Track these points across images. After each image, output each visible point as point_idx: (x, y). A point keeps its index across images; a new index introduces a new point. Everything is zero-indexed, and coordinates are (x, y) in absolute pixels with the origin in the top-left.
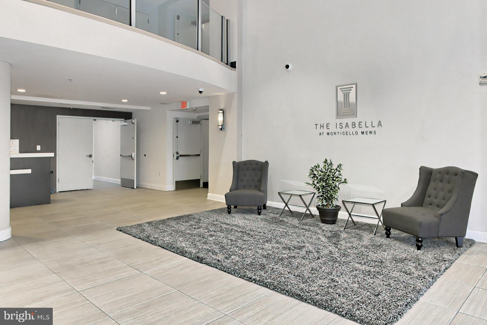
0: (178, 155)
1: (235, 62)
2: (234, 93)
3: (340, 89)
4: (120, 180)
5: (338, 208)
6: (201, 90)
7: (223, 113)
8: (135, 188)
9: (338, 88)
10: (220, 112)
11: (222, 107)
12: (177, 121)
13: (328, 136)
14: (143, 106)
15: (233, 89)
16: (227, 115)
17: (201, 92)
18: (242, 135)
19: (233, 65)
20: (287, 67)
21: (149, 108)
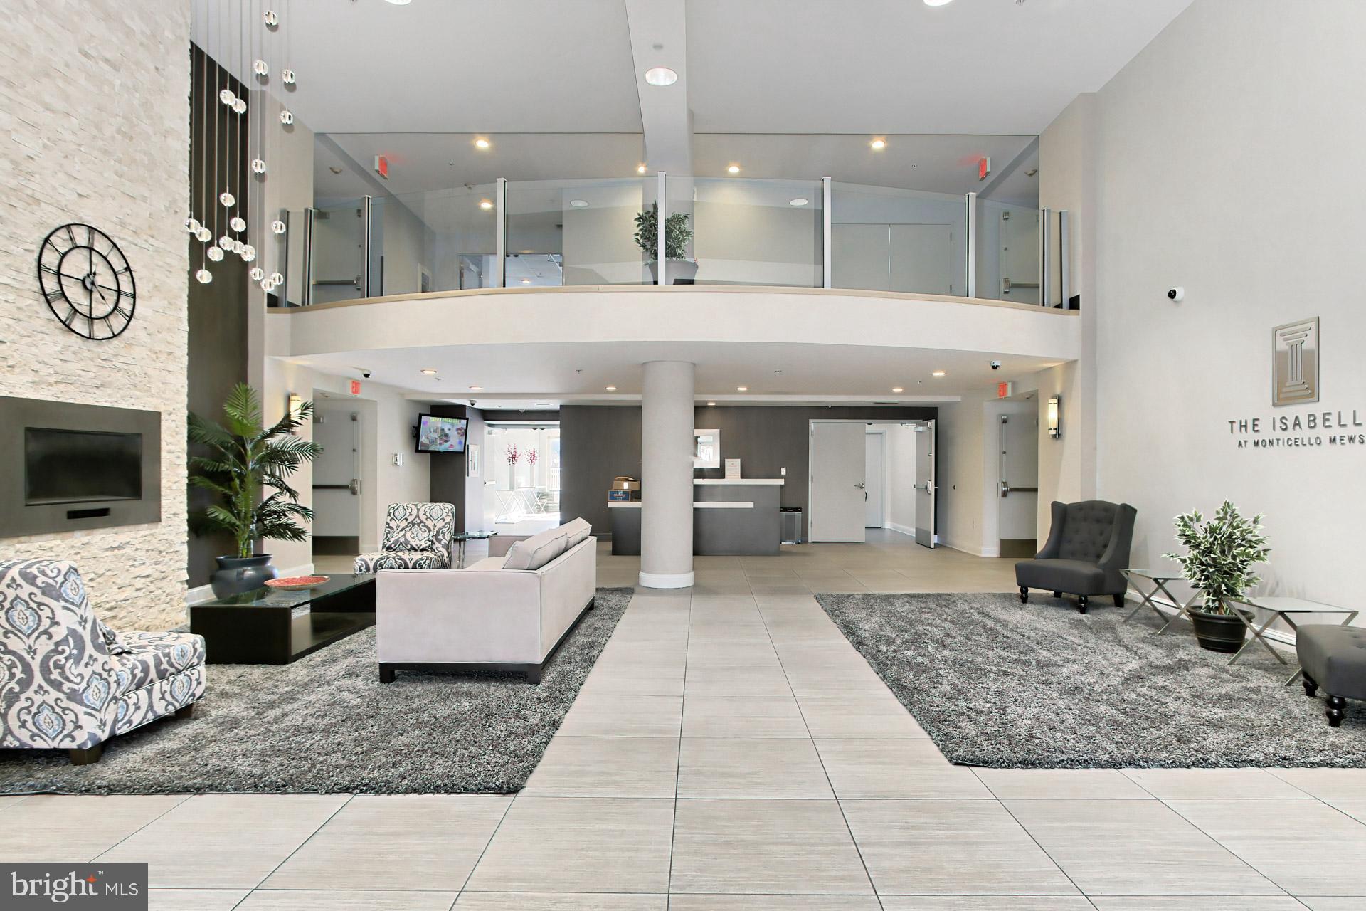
0: (1006, 489)
1: (1079, 296)
2: (1075, 361)
3: (1281, 335)
4: (914, 530)
6: (995, 364)
7: (1059, 403)
8: (932, 546)
9: (1278, 333)
10: (1051, 401)
11: (1058, 392)
12: (1005, 422)
13: (1255, 448)
14: (941, 394)
15: (1074, 353)
16: (1067, 406)
17: (995, 367)
18: (1095, 448)
19: (1074, 303)
20: (1172, 295)
21: (958, 399)
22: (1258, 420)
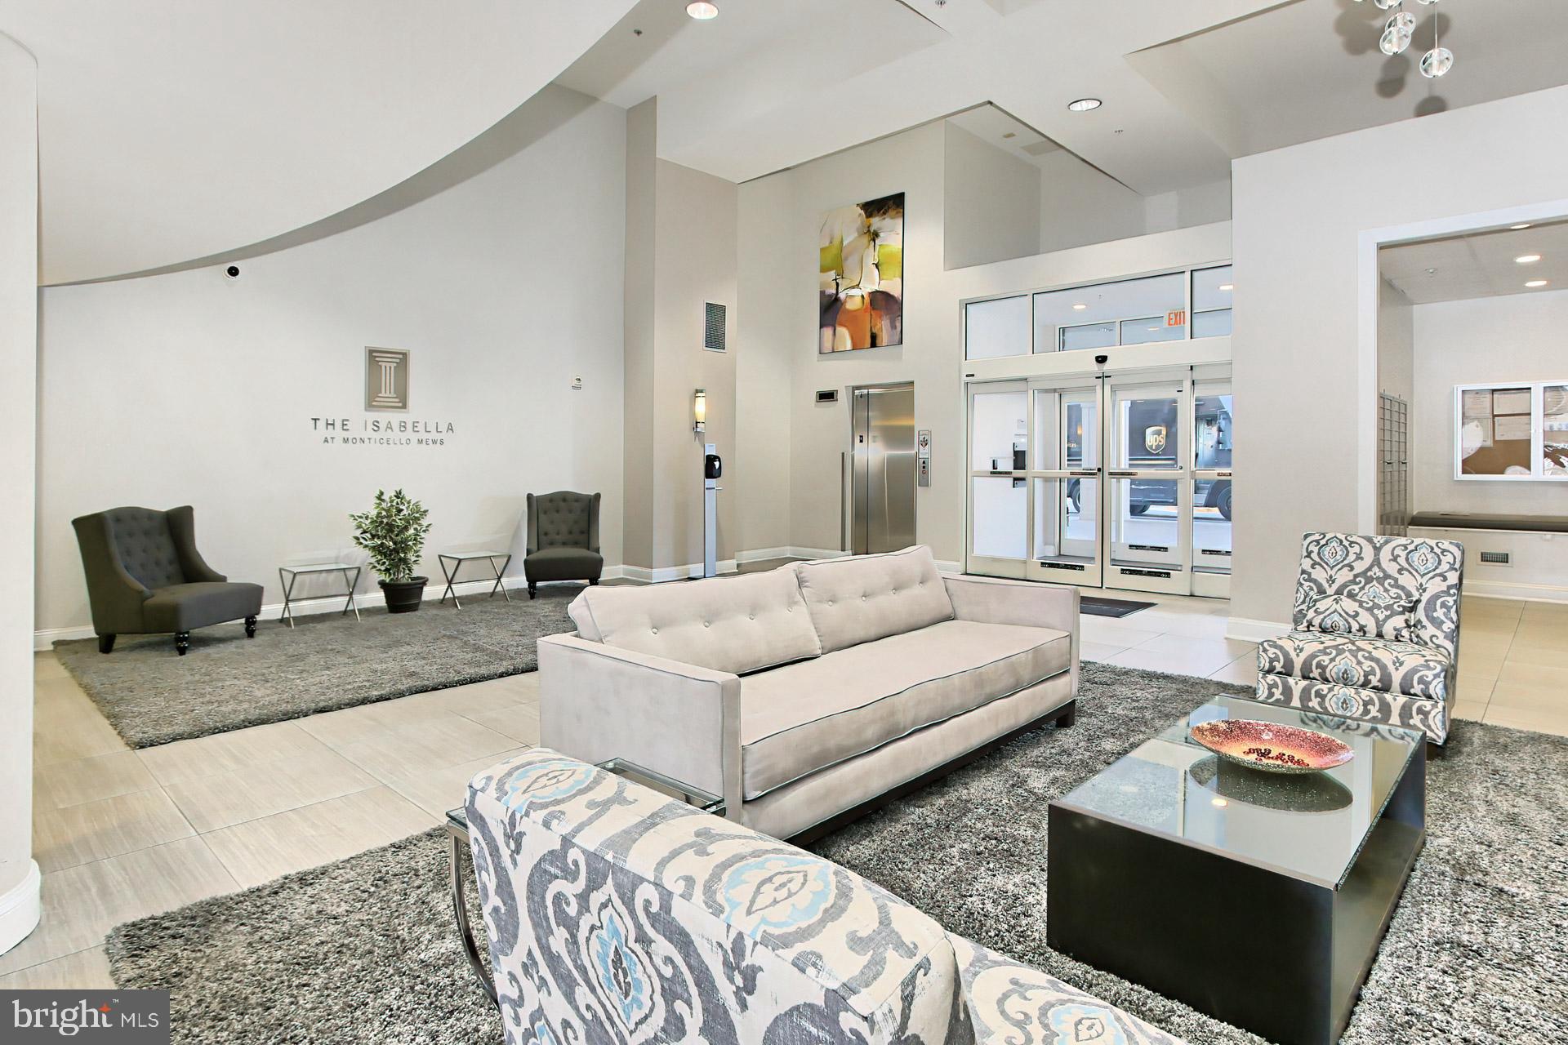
5: (423, 582)
13: (345, 446)
22: (347, 420)
